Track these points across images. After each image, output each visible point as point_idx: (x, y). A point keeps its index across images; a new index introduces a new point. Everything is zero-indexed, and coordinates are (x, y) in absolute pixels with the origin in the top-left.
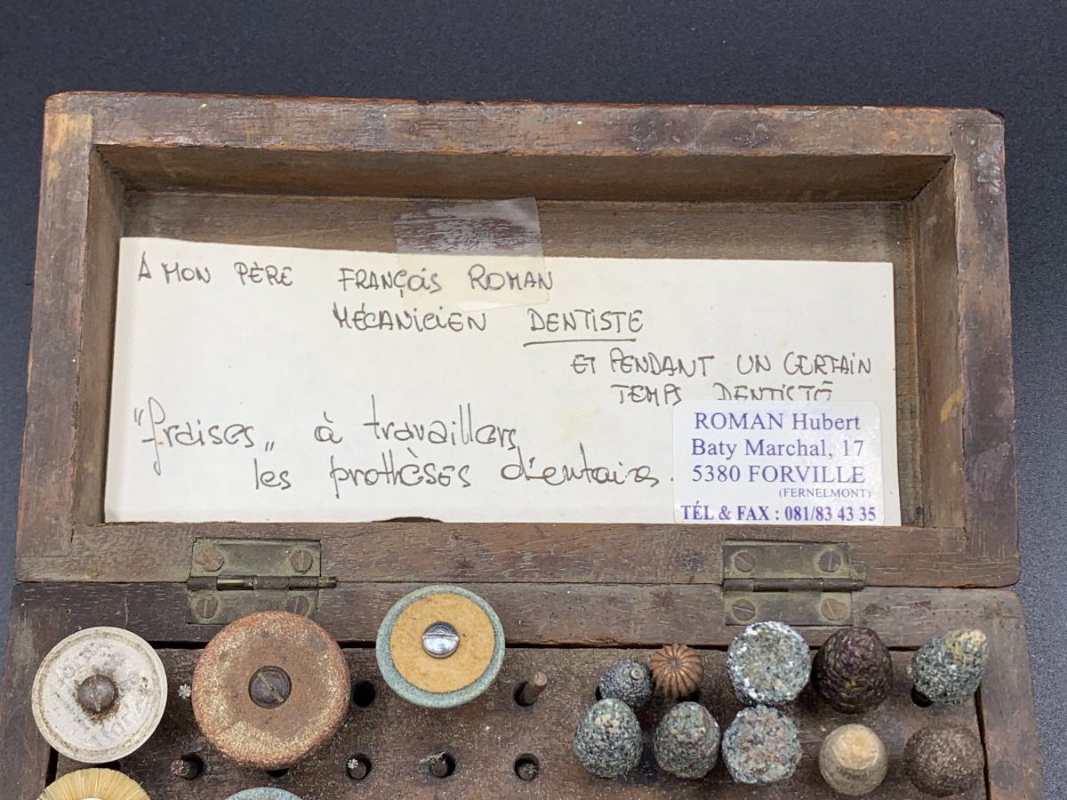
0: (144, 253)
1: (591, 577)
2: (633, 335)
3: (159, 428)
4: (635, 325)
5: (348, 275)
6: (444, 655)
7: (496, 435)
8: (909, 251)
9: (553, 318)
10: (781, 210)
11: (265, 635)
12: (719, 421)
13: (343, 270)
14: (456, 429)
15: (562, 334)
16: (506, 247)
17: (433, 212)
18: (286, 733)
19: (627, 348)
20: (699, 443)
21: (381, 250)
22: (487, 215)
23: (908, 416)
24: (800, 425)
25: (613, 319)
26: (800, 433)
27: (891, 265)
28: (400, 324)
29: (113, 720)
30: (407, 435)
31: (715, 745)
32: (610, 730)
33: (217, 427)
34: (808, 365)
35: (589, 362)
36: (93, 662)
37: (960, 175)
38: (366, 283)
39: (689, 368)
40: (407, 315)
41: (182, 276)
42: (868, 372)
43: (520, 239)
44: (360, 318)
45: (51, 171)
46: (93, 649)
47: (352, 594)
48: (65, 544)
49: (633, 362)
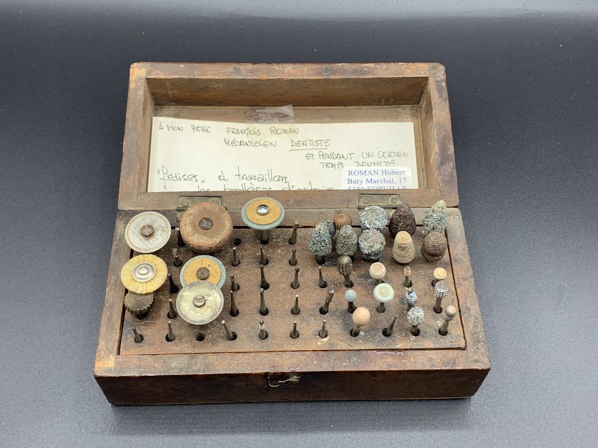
0: (161, 122)
1: (314, 207)
2: (326, 147)
3: (166, 176)
4: (327, 144)
5: (229, 130)
6: (264, 215)
7: (280, 179)
8: (418, 120)
9: (299, 143)
10: (375, 108)
11: (204, 208)
12: (357, 173)
13: (228, 128)
14: (267, 177)
15: (302, 147)
16: (283, 121)
17: (257, 111)
18: (212, 237)
19: (325, 151)
20: (350, 180)
21: (240, 122)
22: (276, 111)
23: (421, 171)
24: (384, 174)
25: (319, 142)
26: (384, 176)
27: (412, 123)
28: (247, 144)
29: (153, 239)
30: (250, 178)
31: (356, 241)
32: (320, 231)
33: (185, 175)
34: (386, 155)
35: (311, 156)
36: (146, 222)
37: (431, 81)
38: (235, 132)
39: (346, 157)
40: (249, 142)
41: (173, 129)
42: (407, 156)
43: (288, 119)
44: (233, 143)
45: (132, 85)
46: (146, 218)
47: (232, 212)
48: (135, 198)
49: (327, 156)
